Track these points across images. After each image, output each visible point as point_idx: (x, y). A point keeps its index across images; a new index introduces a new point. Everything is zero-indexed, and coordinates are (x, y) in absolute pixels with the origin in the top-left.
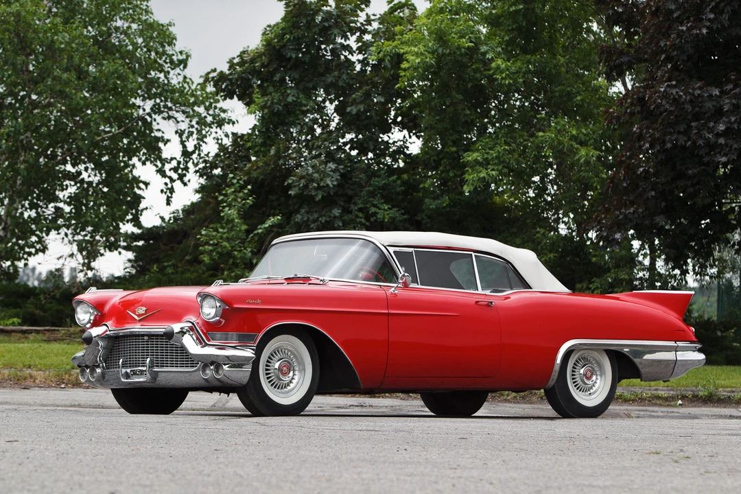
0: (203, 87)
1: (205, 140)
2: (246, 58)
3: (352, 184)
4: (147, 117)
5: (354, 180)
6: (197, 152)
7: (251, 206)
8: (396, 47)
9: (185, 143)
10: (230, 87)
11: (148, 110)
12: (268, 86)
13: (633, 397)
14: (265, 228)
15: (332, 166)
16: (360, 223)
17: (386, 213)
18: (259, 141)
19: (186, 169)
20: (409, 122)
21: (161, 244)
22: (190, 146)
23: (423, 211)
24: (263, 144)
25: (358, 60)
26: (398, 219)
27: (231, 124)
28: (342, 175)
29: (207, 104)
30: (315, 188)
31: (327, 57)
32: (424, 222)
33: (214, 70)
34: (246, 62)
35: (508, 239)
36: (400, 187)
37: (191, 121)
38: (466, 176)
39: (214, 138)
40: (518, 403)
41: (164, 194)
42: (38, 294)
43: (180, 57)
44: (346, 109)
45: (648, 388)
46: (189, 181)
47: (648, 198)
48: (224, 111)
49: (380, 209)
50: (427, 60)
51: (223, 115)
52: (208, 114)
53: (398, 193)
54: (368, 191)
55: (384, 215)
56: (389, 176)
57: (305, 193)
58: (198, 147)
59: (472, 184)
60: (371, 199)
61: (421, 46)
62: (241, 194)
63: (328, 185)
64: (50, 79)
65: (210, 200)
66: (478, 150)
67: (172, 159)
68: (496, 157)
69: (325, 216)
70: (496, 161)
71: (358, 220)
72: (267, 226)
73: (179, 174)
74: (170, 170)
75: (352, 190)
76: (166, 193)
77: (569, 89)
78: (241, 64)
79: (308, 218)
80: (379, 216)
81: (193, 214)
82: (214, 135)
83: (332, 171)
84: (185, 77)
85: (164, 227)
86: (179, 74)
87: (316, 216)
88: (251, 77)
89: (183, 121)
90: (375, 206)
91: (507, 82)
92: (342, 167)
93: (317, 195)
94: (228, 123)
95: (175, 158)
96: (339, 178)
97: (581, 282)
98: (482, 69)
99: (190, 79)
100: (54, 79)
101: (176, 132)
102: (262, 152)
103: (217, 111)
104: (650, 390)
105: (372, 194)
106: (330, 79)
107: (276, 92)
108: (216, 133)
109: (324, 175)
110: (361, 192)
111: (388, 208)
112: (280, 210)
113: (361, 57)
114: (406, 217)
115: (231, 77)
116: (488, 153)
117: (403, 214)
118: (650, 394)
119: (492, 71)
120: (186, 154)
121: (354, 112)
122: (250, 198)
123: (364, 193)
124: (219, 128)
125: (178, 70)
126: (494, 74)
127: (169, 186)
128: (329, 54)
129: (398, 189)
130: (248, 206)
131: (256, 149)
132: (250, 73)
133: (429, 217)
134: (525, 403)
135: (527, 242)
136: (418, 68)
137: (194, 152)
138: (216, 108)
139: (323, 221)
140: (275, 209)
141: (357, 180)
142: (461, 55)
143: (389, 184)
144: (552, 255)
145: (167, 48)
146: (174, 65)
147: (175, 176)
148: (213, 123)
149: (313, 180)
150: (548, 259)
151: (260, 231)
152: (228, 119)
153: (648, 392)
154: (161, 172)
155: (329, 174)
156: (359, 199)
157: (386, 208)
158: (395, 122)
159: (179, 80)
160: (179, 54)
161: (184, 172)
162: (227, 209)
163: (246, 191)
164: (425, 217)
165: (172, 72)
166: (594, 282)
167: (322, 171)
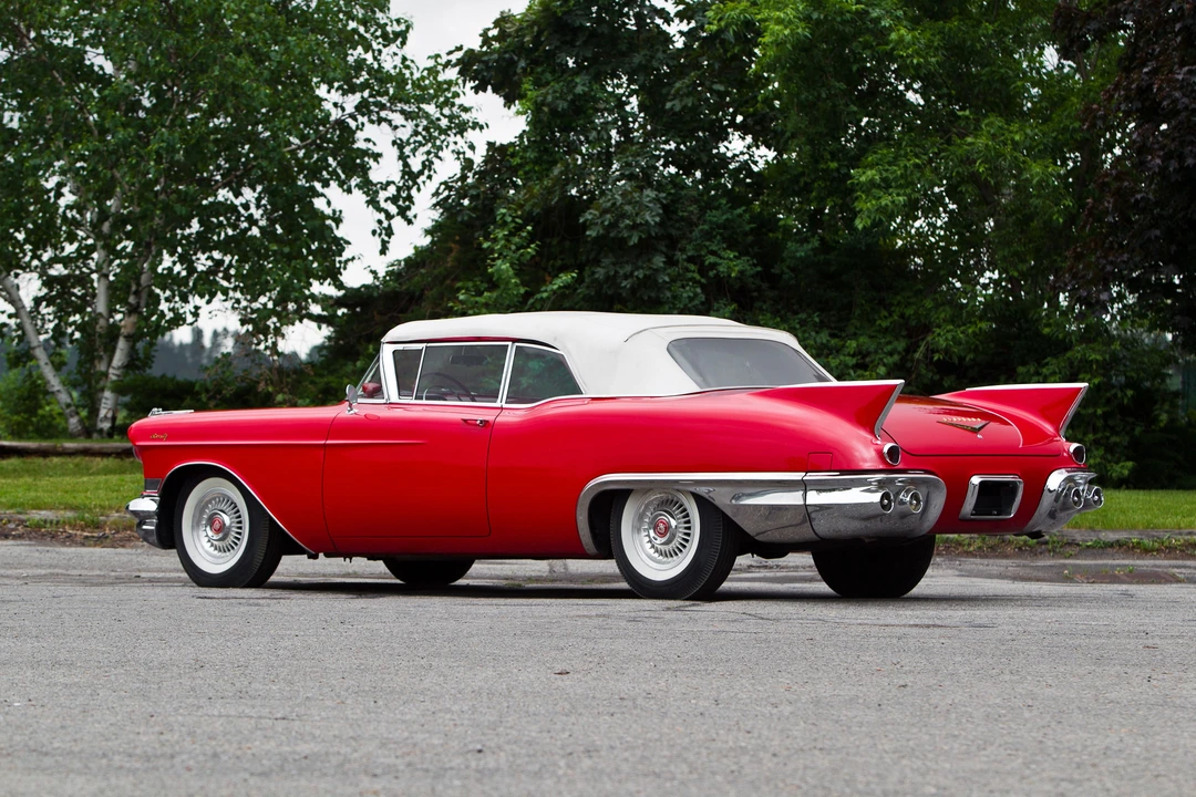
0: (432, 71)
1: (440, 154)
2: (510, 28)
3: (677, 221)
4: (350, 121)
5: (681, 214)
6: (426, 172)
7: (533, 257)
8: (745, 10)
9: (408, 160)
10: (485, 74)
11: (350, 109)
12: (543, 72)
13: (1156, 545)
14: (552, 290)
15: (650, 193)
16: (692, 279)
17: (731, 264)
18: (531, 155)
19: (410, 198)
20: (756, 123)
21: (375, 313)
22: (416, 164)
23: (783, 260)
24: (537, 161)
25: (680, 32)
26: (748, 273)
27: (478, 129)
28: (664, 207)
29: (442, 99)
30: (627, 226)
31: (629, 27)
32: (786, 277)
33: (459, 49)
34: (509, 35)
35: (911, 300)
36: (749, 223)
37: (417, 126)
38: (858, 205)
39: (453, 151)
40: (986, 557)
41: (377, 235)
42: (198, 393)
43: (397, 28)
44: (664, 105)
45: (1177, 531)
46: (415, 216)
47: (1149, 239)
48: (466, 110)
49: (721, 258)
50: (800, 31)
51: (465, 116)
52: (442, 114)
53: (746, 234)
54: (702, 230)
55: (729, 267)
56: (733, 208)
57: (612, 235)
58: (427, 165)
59: (869, 217)
60: (707, 243)
61: (789, 11)
62: (516, 239)
63: (647, 221)
64: (217, 68)
65: (453, 245)
66: (871, 166)
67: (388, 183)
68: (902, 174)
69: (643, 268)
70: (902, 182)
71: (690, 275)
72: (555, 287)
73: (399, 207)
74: (386, 201)
75: (678, 229)
76: (380, 235)
77: (1003, 71)
78: (501, 38)
79: (616, 272)
80: (721, 269)
81: (423, 267)
82: (452, 147)
83: (650, 202)
84: (404, 59)
85: (377, 287)
86: (395, 54)
87: (628, 268)
88: (516, 58)
89: (404, 126)
90: (714, 253)
91: (915, 61)
92: (664, 195)
93: (630, 237)
94: (473, 128)
95: (393, 183)
96: (661, 211)
97: (1024, 364)
98: (874, 44)
99: (412, 61)
100: (224, 66)
101: (394, 143)
102: (535, 172)
103: (455, 109)
104: (1180, 534)
105: (708, 236)
106: (637, 59)
107: (557, 80)
108: (456, 143)
109: (642, 207)
110: (691, 233)
111: (735, 257)
112: (562, 260)
113: (685, 27)
114: (759, 269)
115: (485, 58)
116: (887, 171)
117: (755, 265)
118: (1182, 541)
119: (891, 45)
120: (410, 176)
121: (678, 108)
122: (532, 246)
123: (696, 233)
124: (459, 136)
125: (393, 48)
126: (893, 49)
127: (385, 224)
128: (633, 22)
129: (747, 228)
130: (528, 257)
131: (527, 168)
132: (513, 51)
133: (793, 270)
134: (997, 557)
135: (943, 304)
136: (785, 42)
137: (421, 173)
138: (453, 105)
139: (641, 276)
140: (555, 259)
141: (685, 214)
142: (844, 22)
143: (733, 220)
144: (984, 325)
145: (379, 15)
146: (388, 40)
147: (393, 209)
148: (450, 128)
149: (624, 216)
150: (977, 331)
151: (545, 295)
152: (473, 123)
153: (1179, 537)
154: (373, 202)
155: (647, 207)
156: (690, 243)
157: (732, 256)
158: (733, 124)
159: (395, 63)
160: (395, 23)
161: (407, 203)
162: (499, 262)
163: (524, 234)
164: (786, 270)
165: (385, 51)
166: (1047, 364)
167: (637, 202)
